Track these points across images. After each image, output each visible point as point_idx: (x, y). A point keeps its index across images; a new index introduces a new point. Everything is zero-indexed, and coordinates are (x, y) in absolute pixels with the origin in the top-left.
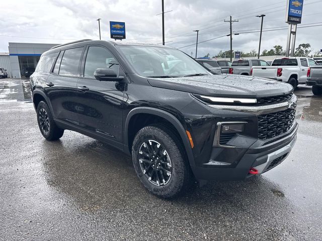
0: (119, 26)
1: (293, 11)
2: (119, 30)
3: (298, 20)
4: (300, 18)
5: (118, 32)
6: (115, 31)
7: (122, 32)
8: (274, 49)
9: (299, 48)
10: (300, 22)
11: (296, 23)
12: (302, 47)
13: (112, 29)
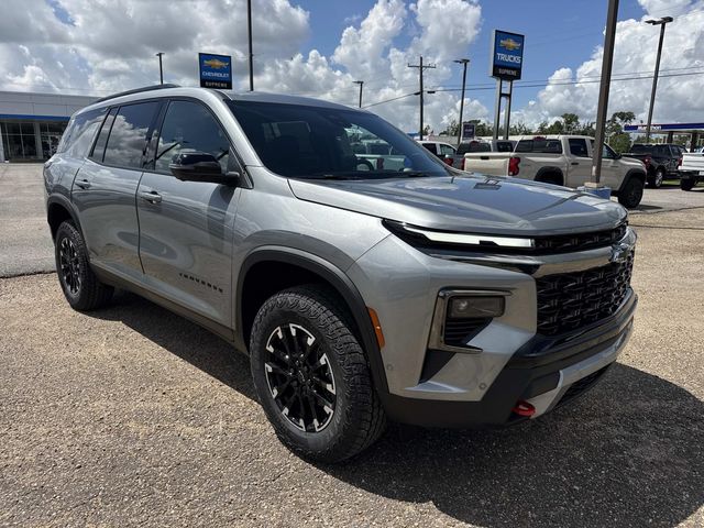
0: (217, 63)
1: (503, 57)
2: (218, 71)
3: (514, 73)
4: (518, 70)
5: (216, 74)
6: (209, 74)
7: (226, 75)
8: (563, 120)
9: (614, 120)
10: (518, 77)
11: (510, 78)
12: (618, 119)
13: (203, 68)
